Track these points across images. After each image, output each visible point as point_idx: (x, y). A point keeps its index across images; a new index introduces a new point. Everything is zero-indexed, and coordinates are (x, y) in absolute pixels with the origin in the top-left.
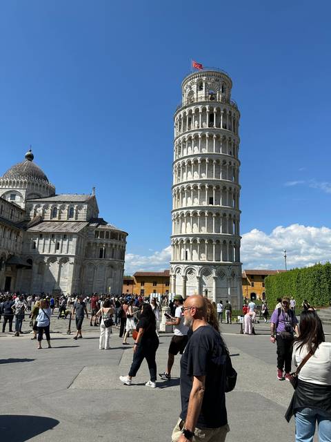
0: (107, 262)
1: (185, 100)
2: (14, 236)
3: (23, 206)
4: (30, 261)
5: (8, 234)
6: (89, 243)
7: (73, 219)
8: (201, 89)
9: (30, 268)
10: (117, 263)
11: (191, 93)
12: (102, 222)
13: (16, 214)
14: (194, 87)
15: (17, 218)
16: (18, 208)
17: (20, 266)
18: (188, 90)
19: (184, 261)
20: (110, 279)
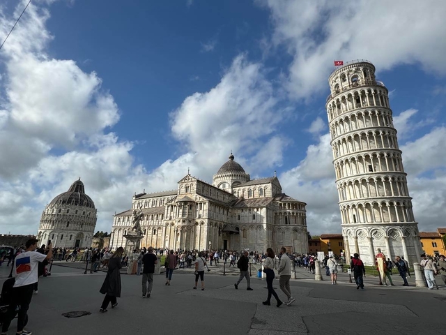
0: (292, 227)
1: (333, 92)
2: (225, 212)
3: (230, 191)
4: (237, 229)
5: (217, 209)
6: (276, 214)
7: (263, 196)
8: (344, 80)
9: (238, 233)
10: (300, 227)
11: (337, 86)
12: (284, 196)
13: (226, 197)
14: (339, 81)
15: (227, 199)
16: (227, 193)
17: (231, 233)
18: (334, 84)
19: (353, 224)
20: (296, 241)
